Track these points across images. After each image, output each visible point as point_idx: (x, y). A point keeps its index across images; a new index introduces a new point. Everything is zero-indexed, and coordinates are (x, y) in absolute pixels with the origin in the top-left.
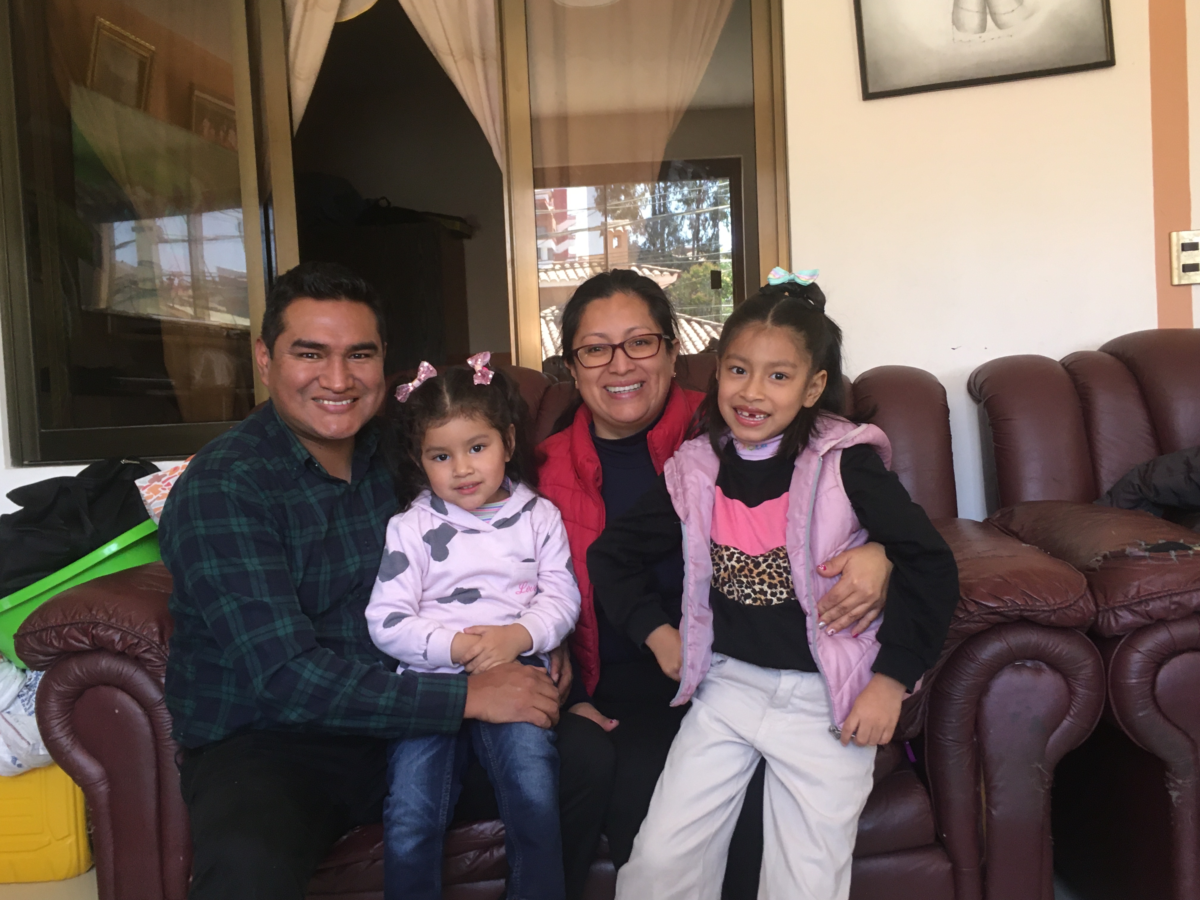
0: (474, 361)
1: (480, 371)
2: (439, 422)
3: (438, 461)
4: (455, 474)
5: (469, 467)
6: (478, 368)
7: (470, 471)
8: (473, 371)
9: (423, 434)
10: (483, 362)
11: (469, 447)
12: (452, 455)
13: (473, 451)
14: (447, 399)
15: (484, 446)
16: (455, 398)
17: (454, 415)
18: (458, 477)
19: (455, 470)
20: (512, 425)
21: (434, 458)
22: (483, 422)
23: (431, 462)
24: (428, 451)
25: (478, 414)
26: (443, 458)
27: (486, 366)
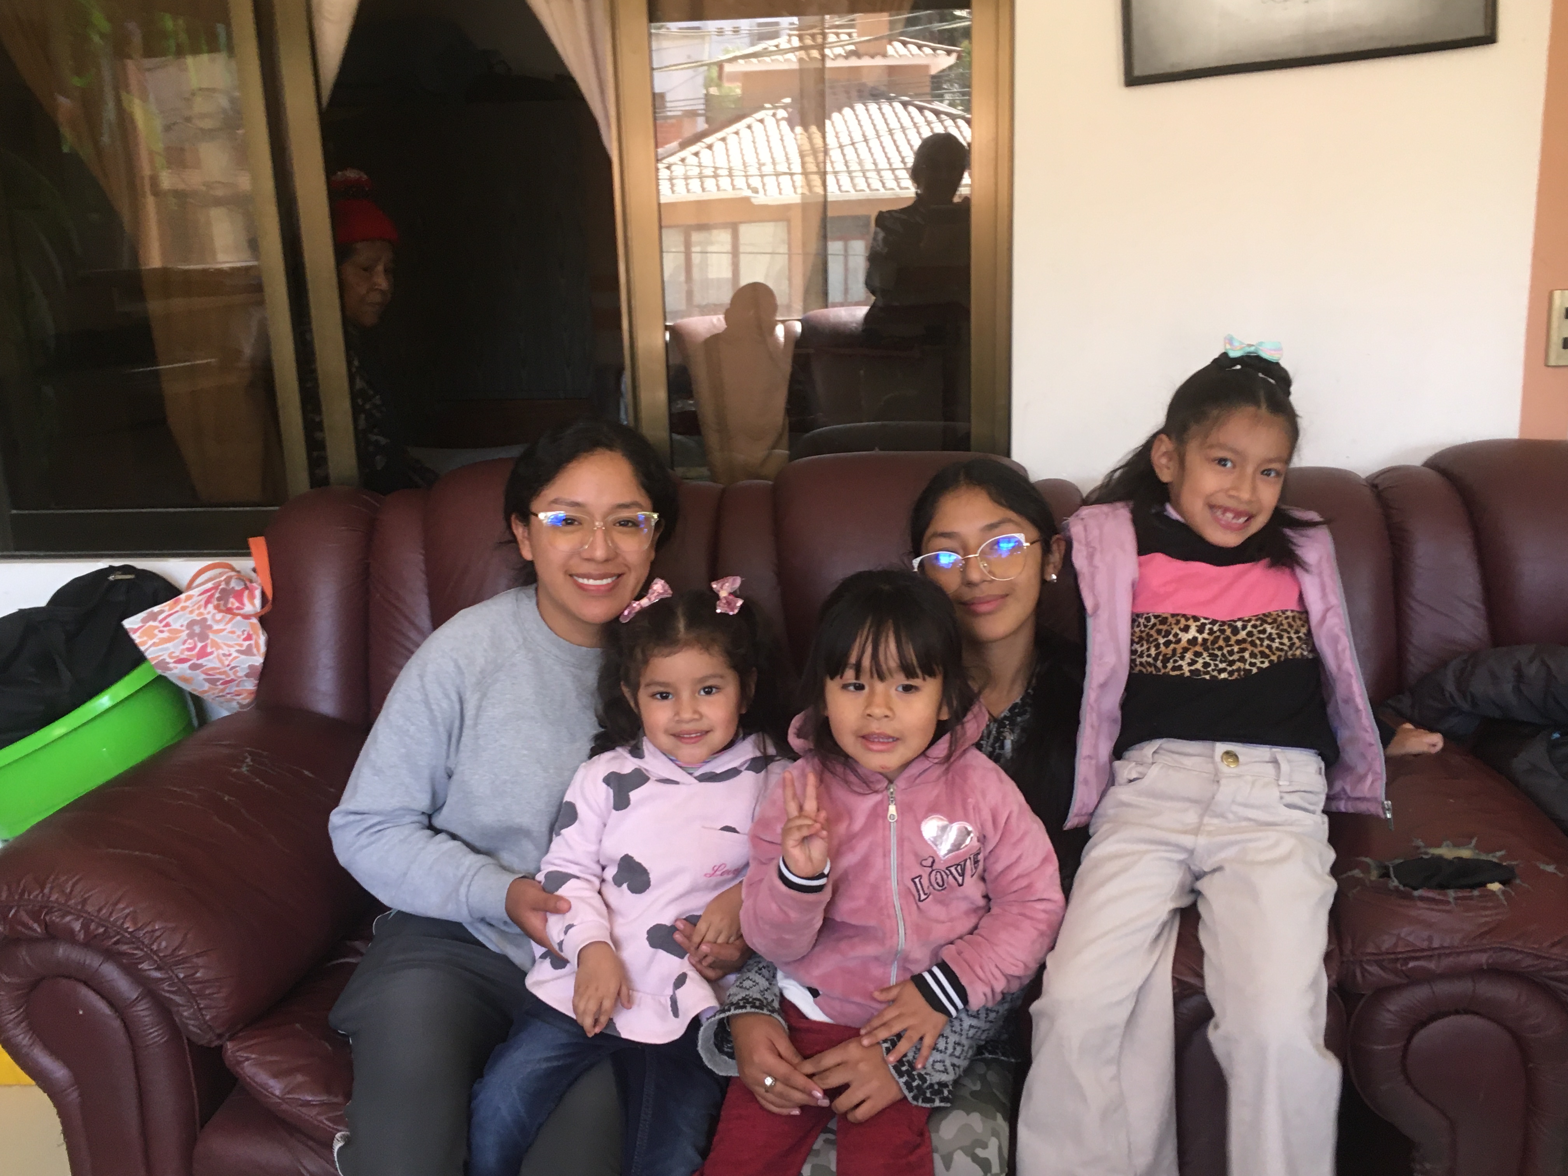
0: (720, 585)
1: (725, 598)
2: (667, 651)
3: (657, 699)
4: (677, 718)
5: (696, 712)
6: (723, 594)
7: (696, 716)
8: (716, 597)
9: (646, 662)
10: (731, 588)
11: (700, 686)
12: (677, 695)
13: (702, 693)
14: (681, 625)
15: (717, 688)
16: (690, 626)
17: (687, 644)
18: (679, 722)
19: (677, 714)
20: (754, 669)
21: (653, 696)
22: (721, 659)
23: (649, 699)
24: (648, 685)
25: (716, 648)
26: (664, 696)
27: (734, 594)
